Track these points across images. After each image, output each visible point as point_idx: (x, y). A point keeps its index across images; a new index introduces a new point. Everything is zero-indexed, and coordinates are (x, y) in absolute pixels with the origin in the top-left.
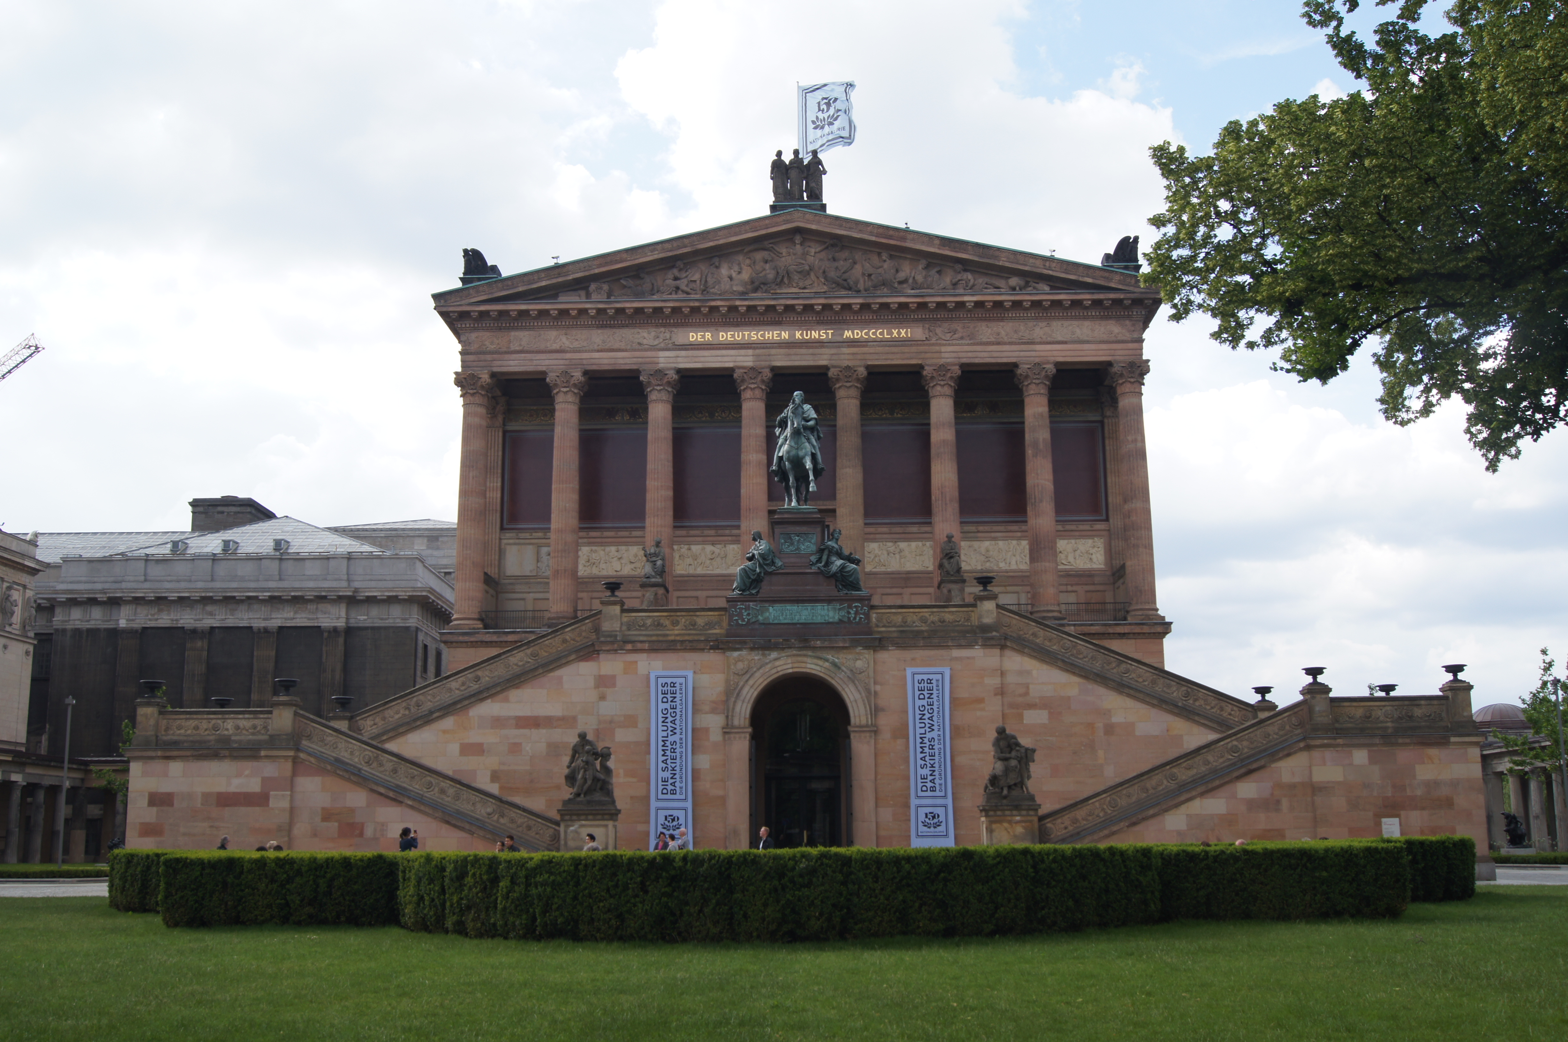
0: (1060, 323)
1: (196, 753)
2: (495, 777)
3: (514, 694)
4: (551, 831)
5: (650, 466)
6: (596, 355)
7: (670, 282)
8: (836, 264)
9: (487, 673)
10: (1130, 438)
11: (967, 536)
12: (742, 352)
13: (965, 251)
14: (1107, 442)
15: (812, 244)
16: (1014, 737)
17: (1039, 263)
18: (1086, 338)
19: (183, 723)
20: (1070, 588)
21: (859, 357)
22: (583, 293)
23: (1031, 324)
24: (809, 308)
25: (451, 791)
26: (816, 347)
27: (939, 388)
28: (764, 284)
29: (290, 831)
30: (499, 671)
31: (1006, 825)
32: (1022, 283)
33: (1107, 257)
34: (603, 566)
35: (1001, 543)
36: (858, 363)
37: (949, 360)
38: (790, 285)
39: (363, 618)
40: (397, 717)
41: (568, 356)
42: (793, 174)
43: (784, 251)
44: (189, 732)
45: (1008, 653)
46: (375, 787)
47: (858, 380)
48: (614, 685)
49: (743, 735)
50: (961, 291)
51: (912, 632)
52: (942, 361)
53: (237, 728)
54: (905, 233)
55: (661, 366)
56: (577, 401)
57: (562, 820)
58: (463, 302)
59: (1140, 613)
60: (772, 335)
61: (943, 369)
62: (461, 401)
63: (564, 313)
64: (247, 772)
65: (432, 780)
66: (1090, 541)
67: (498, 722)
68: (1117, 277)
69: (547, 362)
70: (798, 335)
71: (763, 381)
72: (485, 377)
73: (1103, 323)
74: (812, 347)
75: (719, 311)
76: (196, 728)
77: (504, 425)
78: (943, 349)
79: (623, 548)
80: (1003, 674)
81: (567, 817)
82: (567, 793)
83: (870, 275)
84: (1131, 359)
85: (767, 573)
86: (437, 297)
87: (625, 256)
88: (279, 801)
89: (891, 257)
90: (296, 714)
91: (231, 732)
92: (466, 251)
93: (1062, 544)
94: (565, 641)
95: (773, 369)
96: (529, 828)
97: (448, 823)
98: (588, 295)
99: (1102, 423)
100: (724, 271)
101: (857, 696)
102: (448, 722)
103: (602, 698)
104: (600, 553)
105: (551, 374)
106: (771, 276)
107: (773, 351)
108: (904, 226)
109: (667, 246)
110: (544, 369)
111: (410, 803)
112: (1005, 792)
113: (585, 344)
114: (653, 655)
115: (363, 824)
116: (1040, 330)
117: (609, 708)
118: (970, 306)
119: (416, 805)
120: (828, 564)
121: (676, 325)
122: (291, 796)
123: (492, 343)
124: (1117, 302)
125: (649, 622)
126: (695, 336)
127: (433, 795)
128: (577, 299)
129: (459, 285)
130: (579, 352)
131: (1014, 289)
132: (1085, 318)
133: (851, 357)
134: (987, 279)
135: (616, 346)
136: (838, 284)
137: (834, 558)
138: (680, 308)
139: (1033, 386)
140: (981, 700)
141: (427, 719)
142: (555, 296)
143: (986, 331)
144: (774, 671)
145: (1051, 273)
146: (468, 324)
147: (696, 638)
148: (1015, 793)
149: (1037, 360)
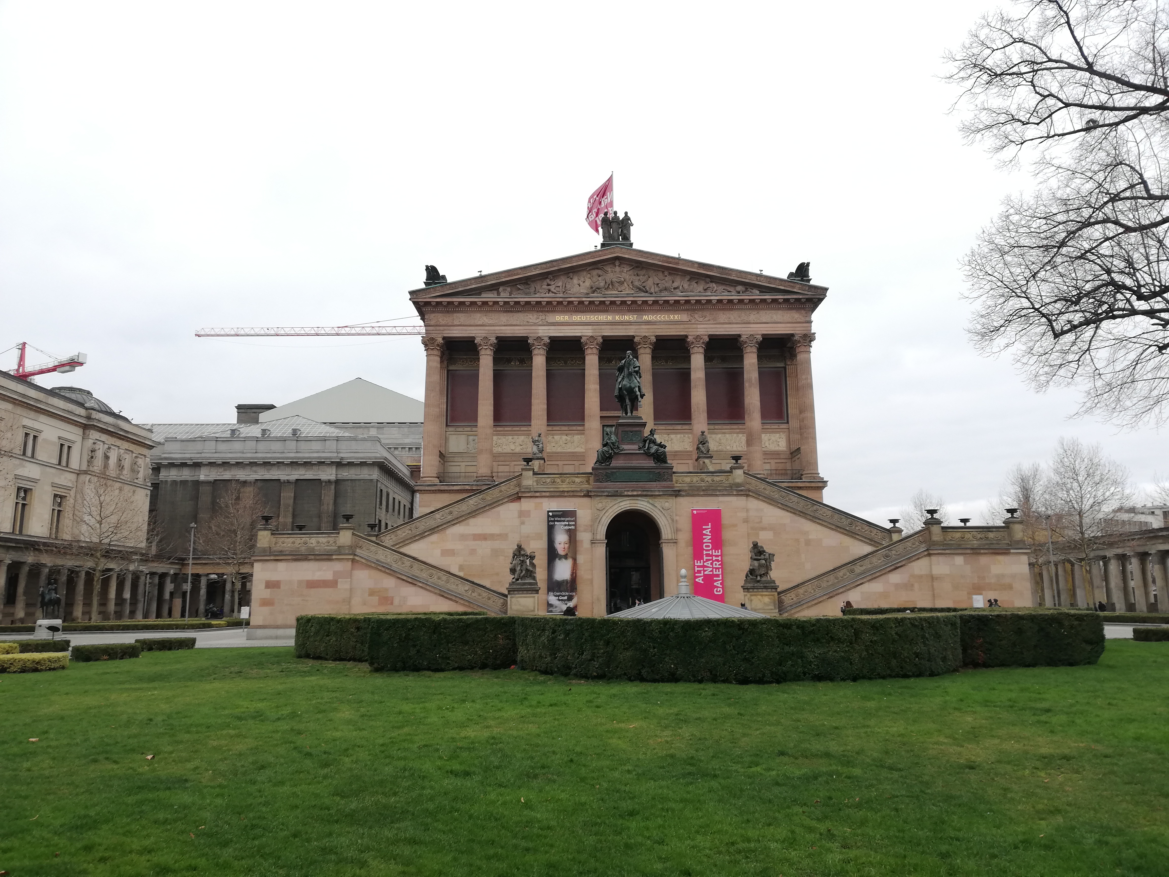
0: (764, 312)
1: (294, 557)
2: (461, 568)
3: (472, 521)
4: (502, 601)
5: (534, 391)
6: (503, 328)
7: (545, 287)
8: (638, 278)
9: (456, 509)
10: (804, 377)
11: (712, 431)
12: (586, 327)
13: (712, 271)
14: (788, 378)
15: (625, 266)
16: (762, 547)
17: (754, 278)
18: (779, 321)
19: (286, 540)
20: (766, 461)
21: (651, 331)
22: (495, 292)
23: (748, 312)
24: (623, 303)
25: (444, 578)
26: (628, 325)
27: (696, 348)
28: (598, 289)
29: (350, 602)
30: (464, 508)
31: (759, 597)
32: (744, 289)
33: (791, 275)
34: (504, 447)
35: (727, 435)
36: (652, 334)
37: (702, 333)
38: (613, 289)
39: (346, 474)
40: (404, 534)
41: (487, 328)
42: (614, 225)
43: (609, 270)
44: (289, 545)
45: (750, 499)
46: (400, 576)
47: (651, 344)
48: (529, 516)
49: (602, 545)
50: (710, 294)
51: (696, 487)
52: (698, 334)
53: (318, 542)
54: (678, 260)
55: (540, 335)
56: (492, 354)
57: (509, 594)
58: (427, 296)
59: (810, 475)
60: (602, 317)
61: (698, 338)
62: (425, 353)
63: (485, 303)
64: (324, 568)
65: (433, 571)
66: (778, 435)
67: (463, 537)
68: (798, 286)
69: (475, 332)
70: (617, 318)
71: (597, 344)
72: (440, 340)
73: (790, 312)
74: (626, 325)
75: (573, 304)
76: (293, 543)
77: (448, 367)
78: (699, 326)
79: (516, 437)
80: (747, 511)
81: (512, 593)
82: (510, 578)
83: (658, 284)
84: (805, 332)
85: (615, 453)
86: (411, 293)
87: (520, 271)
88: (343, 585)
89: (670, 274)
90: (353, 534)
91: (314, 545)
92: (427, 267)
93: (763, 435)
94: (501, 491)
95: (603, 337)
96: (489, 599)
97: (443, 596)
98: (499, 294)
99: (785, 368)
100: (575, 281)
101: (666, 523)
102: (434, 538)
103: (523, 523)
104: (503, 440)
105: (477, 338)
106: (602, 284)
107: (603, 327)
108: (677, 256)
109: (544, 266)
110: (473, 335)
111: (420, 585)
112: (759, 578)
113: (497, 321)
114: (552, 499)
115: (393, 597)
116: (753, 316)
117: (526, 529)
118: (714, 302)
119: (424, 586)
120: (649, 448)
121: (548, 312)
122: (351, 581)
123: (443, 320)
124: (797, 300)
125: (548, 480)
126: (560, 318)
127: (435, 579)
128: (492, 296)
129: (423, 286)
130: (494, 326)
131: (739, 292)
132: (779, 309)
133: (647, 330)
134: (724, 287)
135: (514, 323)
136: (640, 289)
137: (652, 445)
138: (551, 302)
139: (749, 348)
140: (735, 526)
141: (422, 536)
142: (480, 294)
143: (723, 316)
144: (620, 508)
145: (760, 283)
146: (429, 309)
147: (575, 489)
148: (764, 579)
149: (752, 333)
